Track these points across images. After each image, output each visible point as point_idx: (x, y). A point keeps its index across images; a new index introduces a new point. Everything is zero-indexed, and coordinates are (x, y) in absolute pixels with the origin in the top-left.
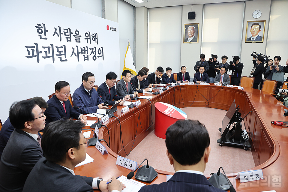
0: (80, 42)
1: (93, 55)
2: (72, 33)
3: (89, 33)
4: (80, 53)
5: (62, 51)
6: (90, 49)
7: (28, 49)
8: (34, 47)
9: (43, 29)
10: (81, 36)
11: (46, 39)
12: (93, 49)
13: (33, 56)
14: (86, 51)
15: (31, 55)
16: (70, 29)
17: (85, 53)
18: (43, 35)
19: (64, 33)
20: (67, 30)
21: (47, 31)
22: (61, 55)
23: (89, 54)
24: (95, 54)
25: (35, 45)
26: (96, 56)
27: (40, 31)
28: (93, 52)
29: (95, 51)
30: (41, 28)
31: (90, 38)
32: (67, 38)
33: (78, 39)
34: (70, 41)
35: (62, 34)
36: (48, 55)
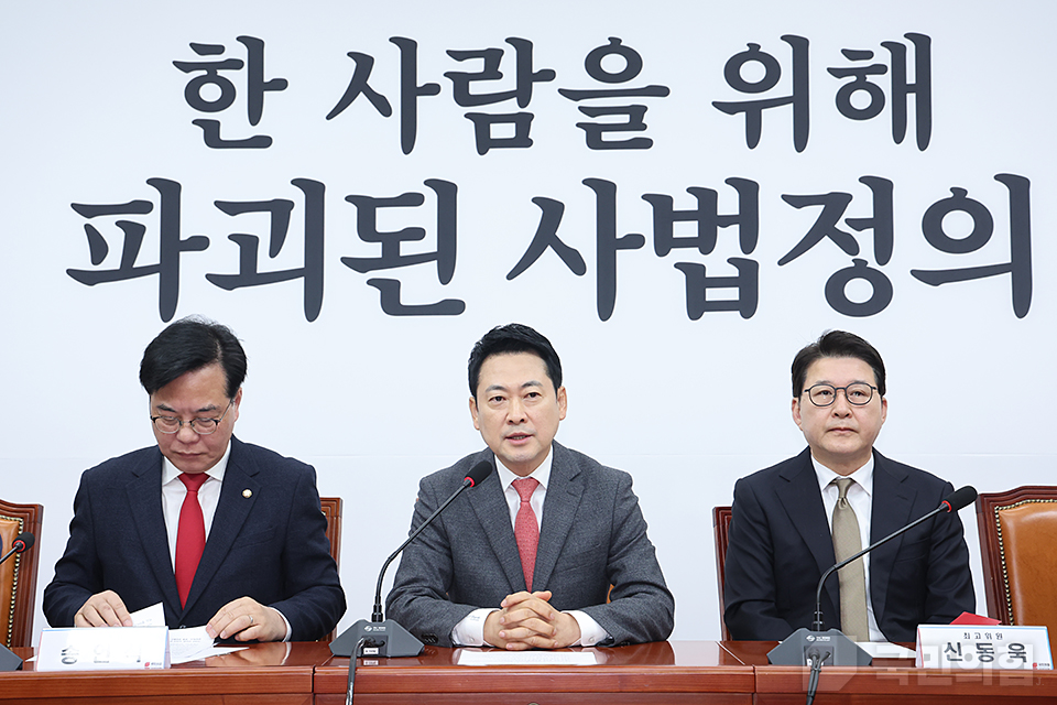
0: (646, 144)
1: (829, 258)
2: (548, 75)
3: (784, 56)
4: (635, 241)
5: (416, 234)
6: (797, 201)
7: (98, 222)
8: (145, 207)
9: (240, 79)
10: (662, 91)
11: (263, 142)
12: (837, 202)
13: (128, 271)
14: (727, 221)
15: (113, 261)
16: (524, 48)
17: (706, 243)
18: (234, 122)
19: (448, 86)
20: (492, 57)
21: (280, 84)
22: (392, 258)
23: (766, 254)
24: (867, 251)
25: (154, 196)
26: (896, 271)
27: (211, 92)
28: (841, 225)
29: (882, 223)
30: (220, 73)
31: (800, 100)
32: (482, 124)
33: (625, 119)
34: (522, 140)
35: (433, 89)
36: (265, 264)
